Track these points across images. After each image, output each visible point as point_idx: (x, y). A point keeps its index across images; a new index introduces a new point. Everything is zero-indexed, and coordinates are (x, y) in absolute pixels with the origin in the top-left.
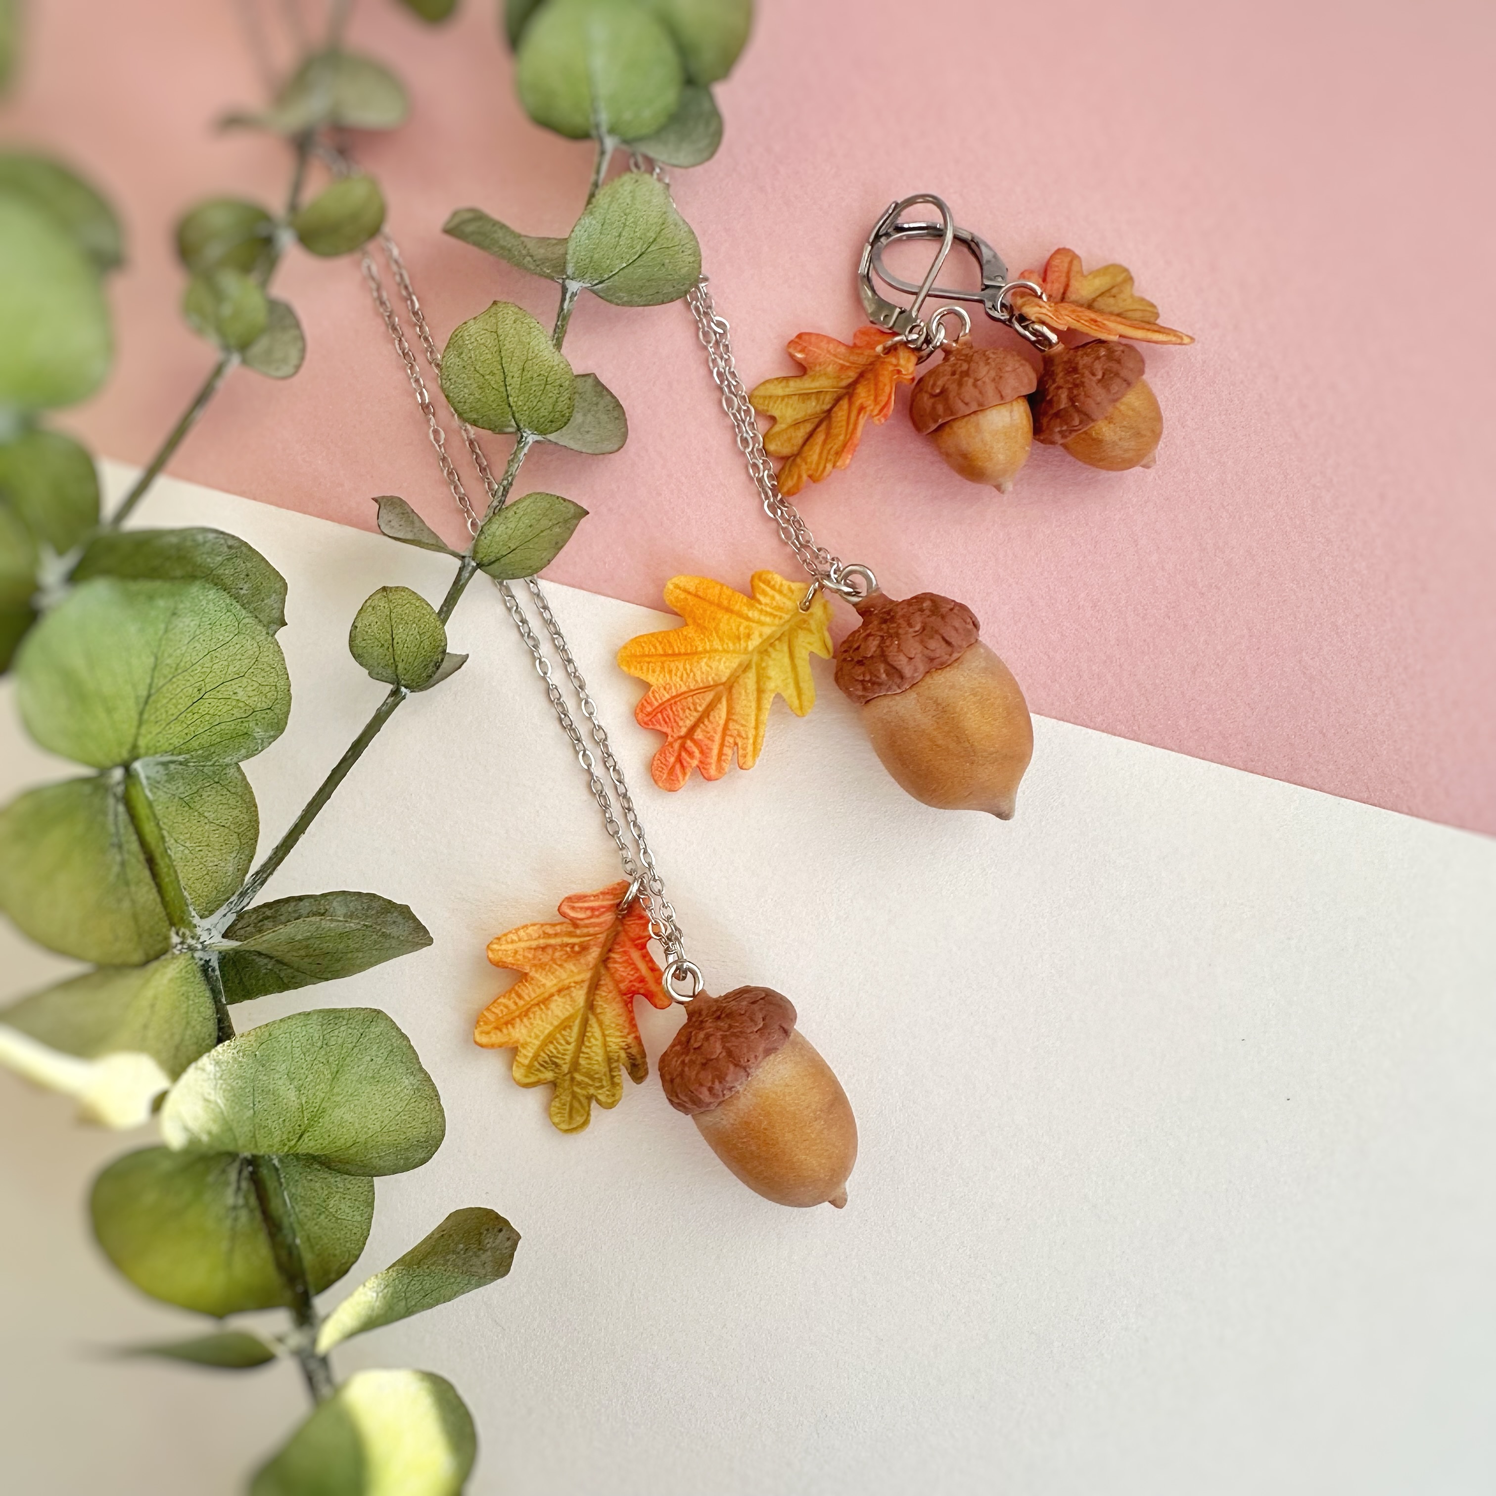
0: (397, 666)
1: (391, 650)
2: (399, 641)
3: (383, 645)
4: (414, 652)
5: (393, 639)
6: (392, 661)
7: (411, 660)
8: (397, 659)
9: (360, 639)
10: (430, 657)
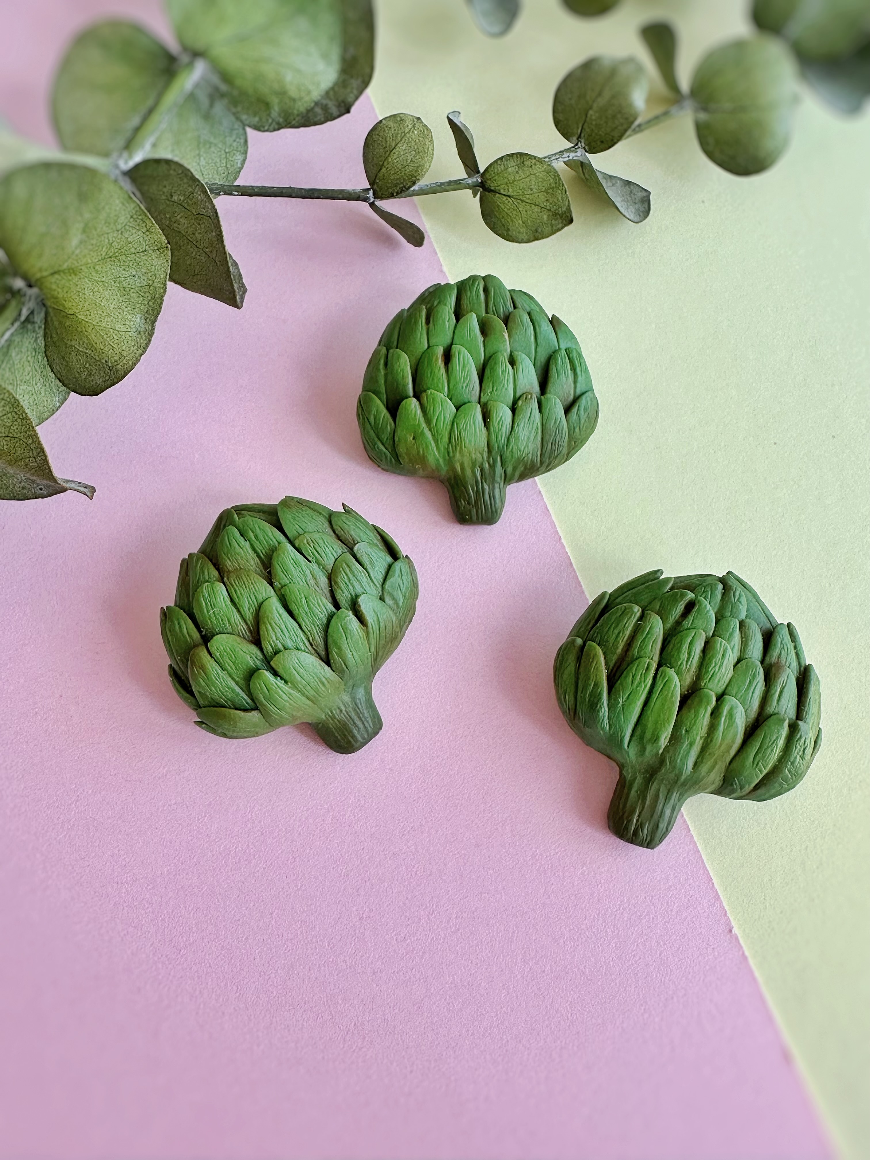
0: (381, 169)
1: (388, 153)
2: (397, 153)
3: (386, 147)
4: (398, 168)
5: (394, 148)
6: (381, 163)
7: (392, 172)
8: (385, 164)
9: (377, 133)
10: (404, 179)
